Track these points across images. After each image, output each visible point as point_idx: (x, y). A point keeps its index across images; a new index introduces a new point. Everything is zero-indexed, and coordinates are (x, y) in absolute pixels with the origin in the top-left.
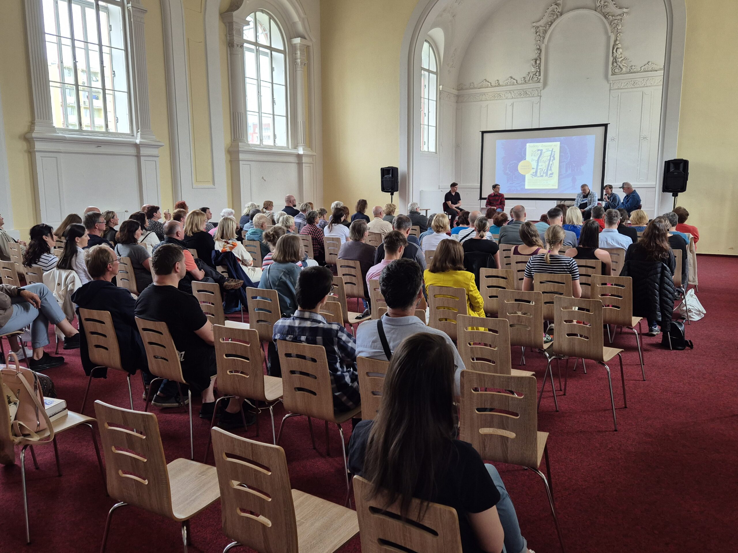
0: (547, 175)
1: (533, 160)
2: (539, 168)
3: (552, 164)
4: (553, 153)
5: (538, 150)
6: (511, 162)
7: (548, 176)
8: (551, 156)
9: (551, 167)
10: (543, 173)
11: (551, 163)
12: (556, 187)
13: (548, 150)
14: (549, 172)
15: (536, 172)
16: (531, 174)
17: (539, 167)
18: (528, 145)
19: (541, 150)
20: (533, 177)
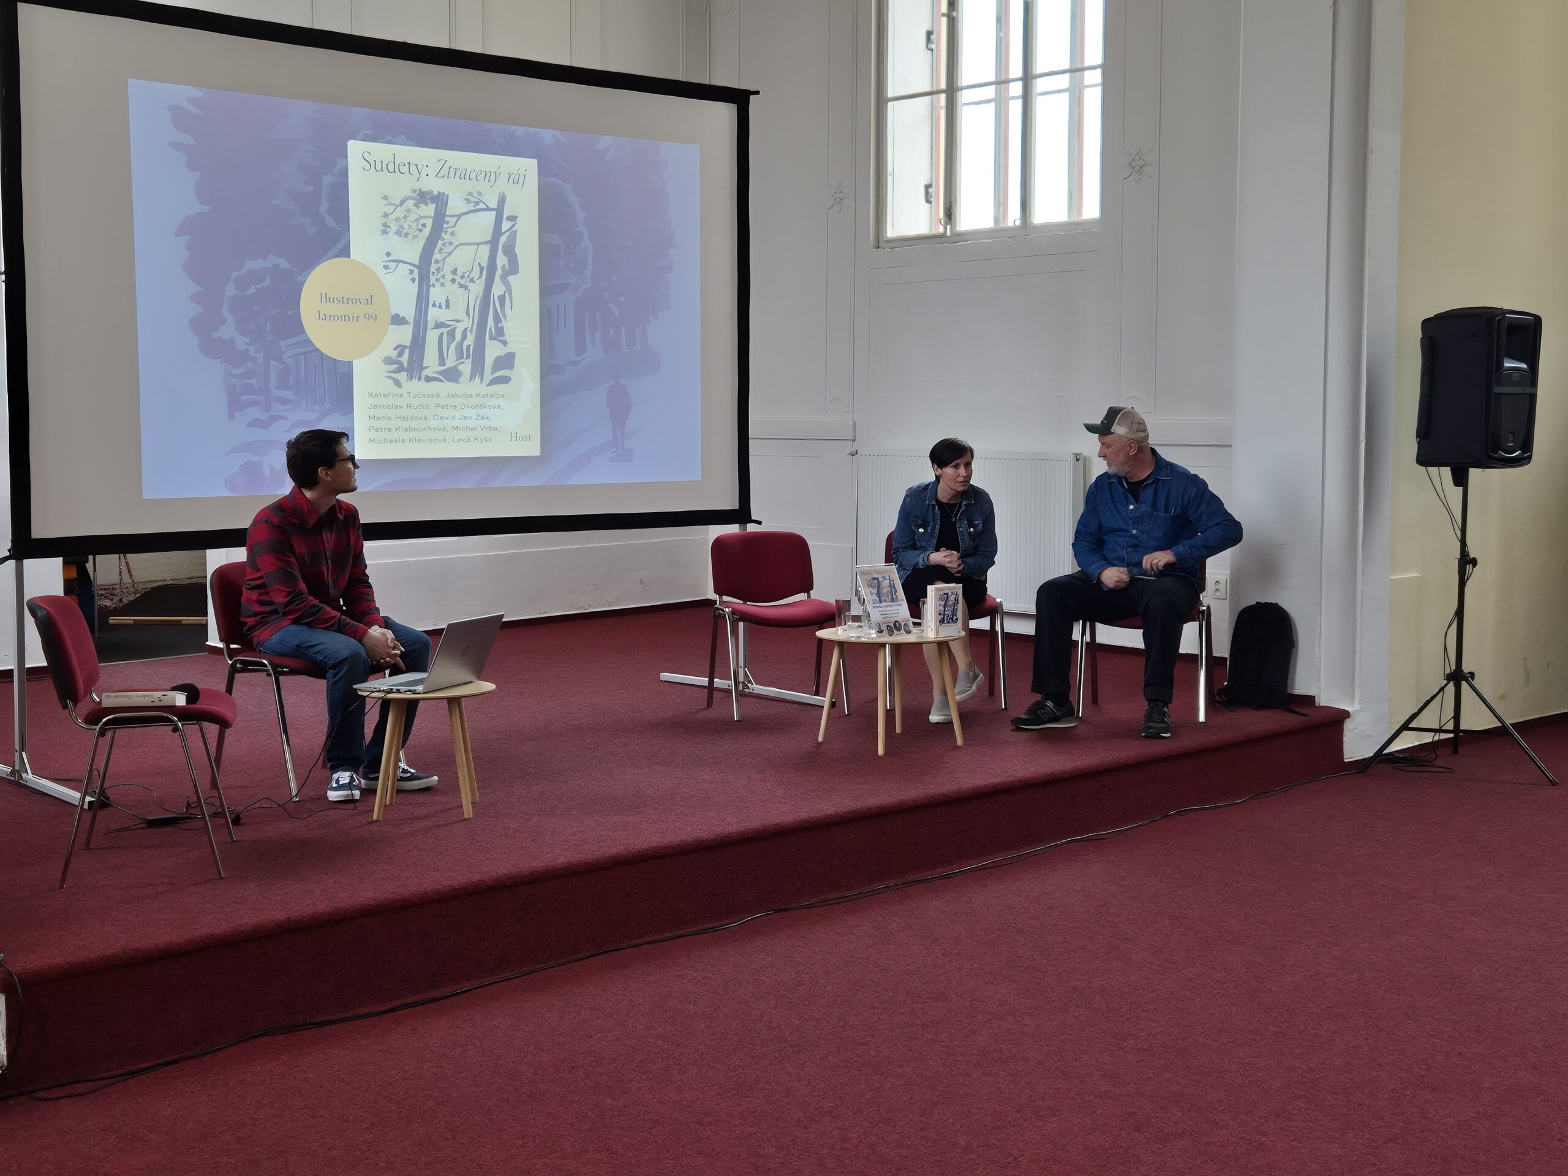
0: (478, 369)
1: (391, 261)
2: (431, 324)
3: (502, 299)
4: (506, 225)
5: (423, 197)
6: (250, 265)
7: (488, 376)
8: (494, 243)
9: (497, 320)
10: (460, 356)
11: (498, 289)
12: (533, 449)
13: (476, 205)
14: (493, 351)
15: (418, 345)
16: (388, 361)
17: (434, 314)
18: (355, 148)
19: (440, 200)
20: (402, 376)
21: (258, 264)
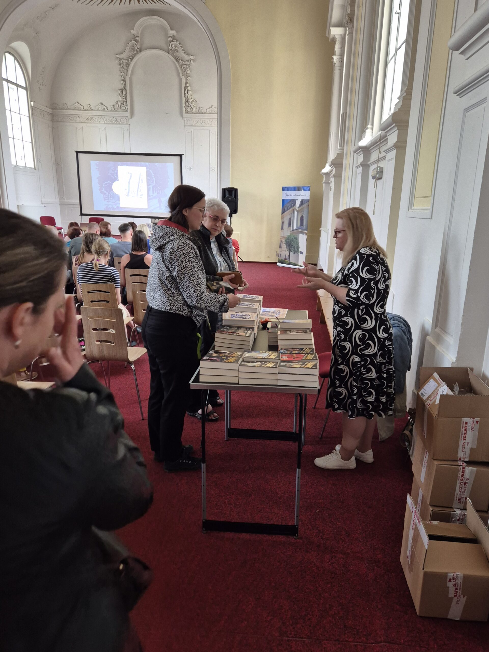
3: (141, 187)
4: (141, 176)
5: (128, 173)
7: (139, 197)
8: (139, 179)
10: (134, 194)
13: (137, 174)
14: (139, 193)
15: (129, 193)
16: (125, 195)
17: (131, 188)
18: (119, 167)
19: (131, 173)
21: (107, 182)
